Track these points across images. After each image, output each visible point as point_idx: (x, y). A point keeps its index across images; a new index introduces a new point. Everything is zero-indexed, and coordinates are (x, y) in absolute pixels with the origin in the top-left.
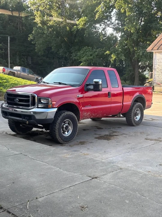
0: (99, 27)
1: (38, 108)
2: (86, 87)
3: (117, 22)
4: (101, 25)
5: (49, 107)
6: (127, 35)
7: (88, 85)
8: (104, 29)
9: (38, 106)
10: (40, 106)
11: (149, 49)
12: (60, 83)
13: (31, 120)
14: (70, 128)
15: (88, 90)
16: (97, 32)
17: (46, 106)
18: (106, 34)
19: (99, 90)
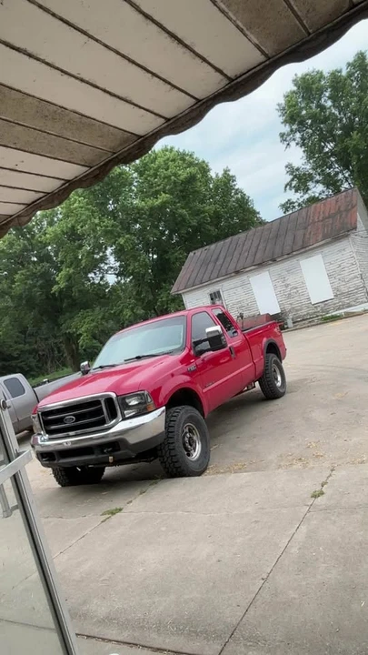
0: (94, 277)
1: (124, 419)
2: (194, 348)
3: (118, 264)
4: (95, 274)
5: (150, 410)
6: (139, 279)
7: (197, 343)
8: (102, 279)
9: (123, 415)
10: (128, 413)
11: (174, 291)
12: (138, 358)
13: (119, 450)
14: (195, 438)
15: (202, 352)
16: (93, 284)
17: (142, 411)
18: (107, 283)
19: (224, 347)
